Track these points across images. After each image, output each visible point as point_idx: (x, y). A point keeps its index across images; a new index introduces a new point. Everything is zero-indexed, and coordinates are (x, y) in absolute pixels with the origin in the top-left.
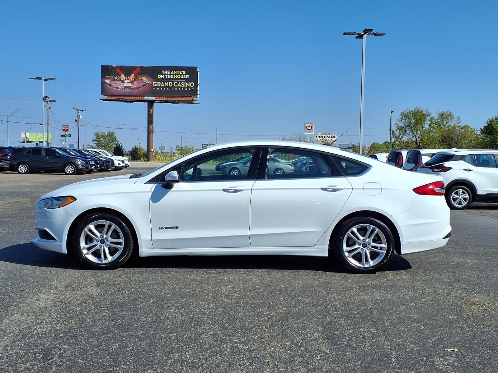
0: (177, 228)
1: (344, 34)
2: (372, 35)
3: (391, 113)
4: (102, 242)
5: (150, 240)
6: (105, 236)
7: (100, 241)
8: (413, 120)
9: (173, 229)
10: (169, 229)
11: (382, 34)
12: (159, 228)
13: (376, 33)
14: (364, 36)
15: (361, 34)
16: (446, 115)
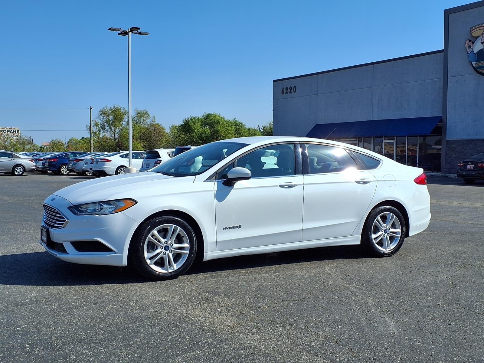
0: (240, 227)
1: (110, 29)
2: (137, 33)
3: (90, 109)
4: (167, 248)
5: (215, 242)
6: (169, 242)
7: (164, 248)
8: (111, 118)
9: (236, 229)
10: (232, 229)
11: (146, 34)
12: (224, 229)
13: (140, 32)
14: (129, 33)
15: (127, 31)
16: (143, 114)
